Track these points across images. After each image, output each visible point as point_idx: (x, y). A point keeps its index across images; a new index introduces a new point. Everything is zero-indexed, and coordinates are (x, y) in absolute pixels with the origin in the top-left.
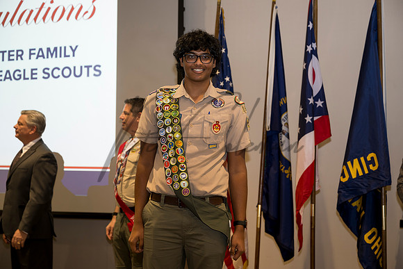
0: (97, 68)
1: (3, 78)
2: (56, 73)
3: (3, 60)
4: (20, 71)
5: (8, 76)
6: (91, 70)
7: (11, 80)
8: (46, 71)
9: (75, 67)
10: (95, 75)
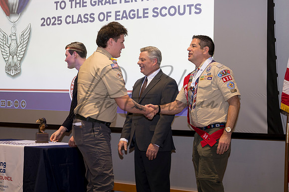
2: (164, 12)
3: (121, 2)
7: (127, 19)
9: (179, 6)
10: (196, 13)
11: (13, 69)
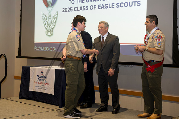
0: (139, 2)
1: (101, 8)
2: (122, 5)
3: (101, 1)
4: (107, 5)
5: (103, 7)
6: (136, 3)
8: (118, 4)
9: (129, 2)
10: (138, 5)
11: (49, 33)
